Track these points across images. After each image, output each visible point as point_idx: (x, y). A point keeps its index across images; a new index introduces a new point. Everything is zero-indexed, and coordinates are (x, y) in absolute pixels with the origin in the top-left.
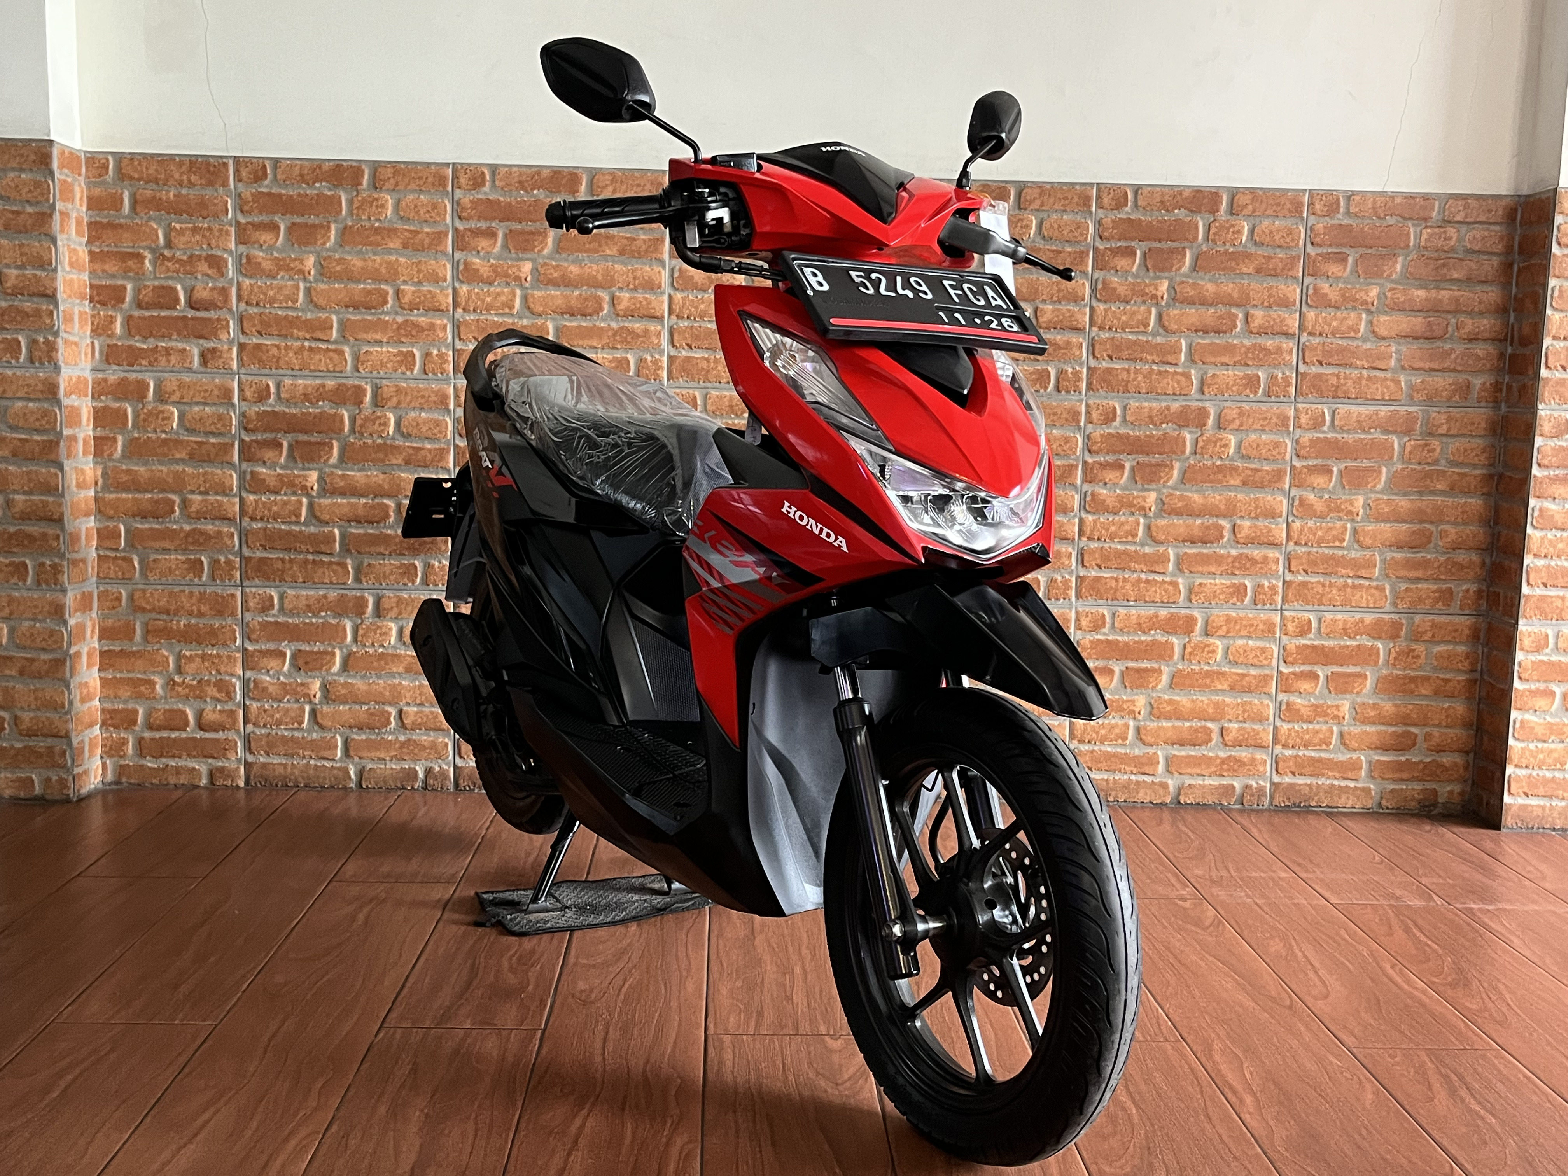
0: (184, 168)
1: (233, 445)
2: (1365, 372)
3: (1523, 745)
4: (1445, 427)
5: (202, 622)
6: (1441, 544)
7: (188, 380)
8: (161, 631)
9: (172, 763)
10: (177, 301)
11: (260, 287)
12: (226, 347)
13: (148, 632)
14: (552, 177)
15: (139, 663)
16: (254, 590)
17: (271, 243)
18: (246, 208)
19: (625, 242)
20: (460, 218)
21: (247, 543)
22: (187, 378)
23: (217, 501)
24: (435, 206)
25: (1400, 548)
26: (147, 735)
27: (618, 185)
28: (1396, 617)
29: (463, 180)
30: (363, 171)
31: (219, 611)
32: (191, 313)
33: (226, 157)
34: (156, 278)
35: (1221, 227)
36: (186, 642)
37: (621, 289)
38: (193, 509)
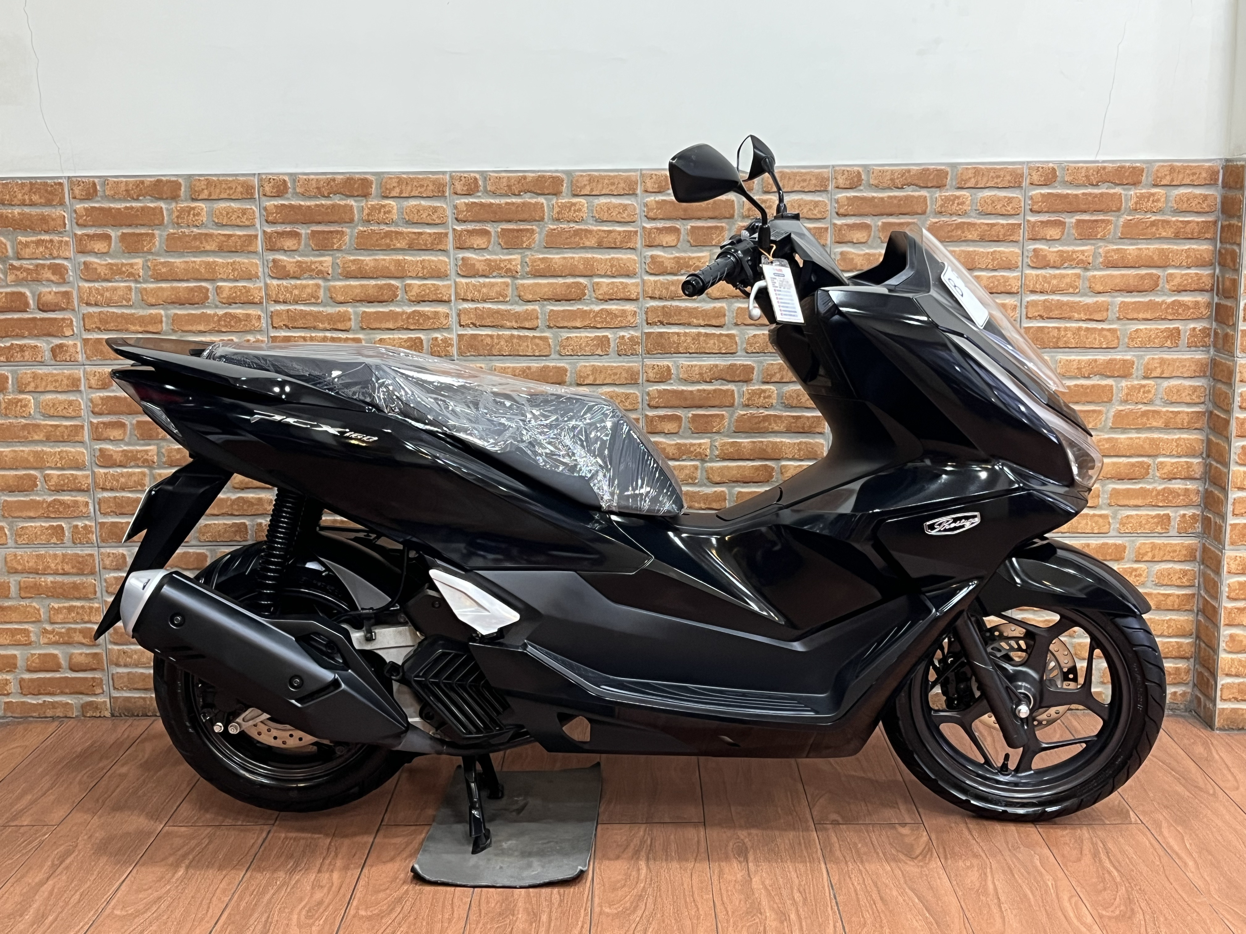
0: (26, 189)
1: (82, 427)
2: (1084, 325)
3: (1234, 656)
4: (1159, 370)
5: (66, 579)
6: (1158, 475)
7: (40, 371)
8: (32, 587)
9: (49, 699)
10: (27, 304)
11: (98, 289)
12: (71, 342)
13: (20, 589)
14: (346, 182)
15: (14, 616)
16: (108, 550)
17: (105, 250)
18: (81, 221)
19: (414, 236)
20: (267, 221)
21: (100, 511)
22: (41, 370)
23: (72, 475)
24: (244, 212)
25: (1121, 479)
26: (27, 676)
27: (404, 187)
28: (1119, 541)
29: (268, 189)
30: (180, 184)
31: (79, 569)
32: (40, 315)
33: (60, 178)
34: (8, 286)
35: (947, 199)
36: (53, 596)
37: (411, 277)
38: (52, 483)
